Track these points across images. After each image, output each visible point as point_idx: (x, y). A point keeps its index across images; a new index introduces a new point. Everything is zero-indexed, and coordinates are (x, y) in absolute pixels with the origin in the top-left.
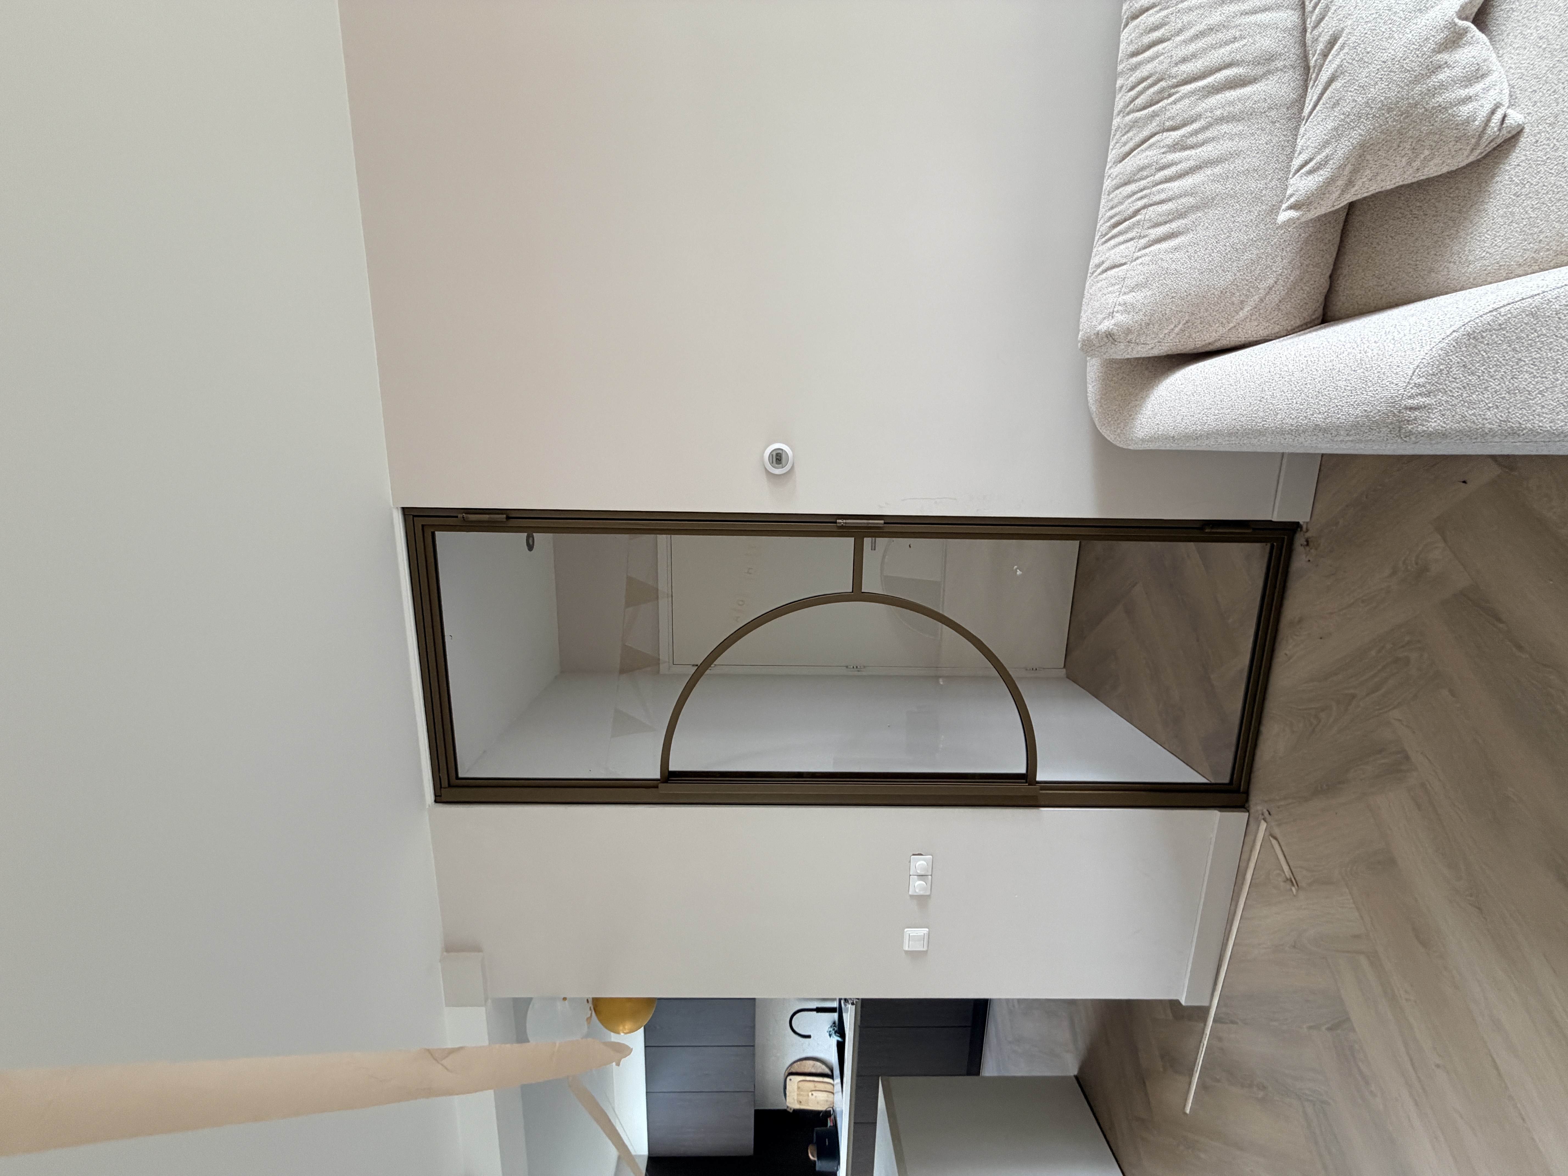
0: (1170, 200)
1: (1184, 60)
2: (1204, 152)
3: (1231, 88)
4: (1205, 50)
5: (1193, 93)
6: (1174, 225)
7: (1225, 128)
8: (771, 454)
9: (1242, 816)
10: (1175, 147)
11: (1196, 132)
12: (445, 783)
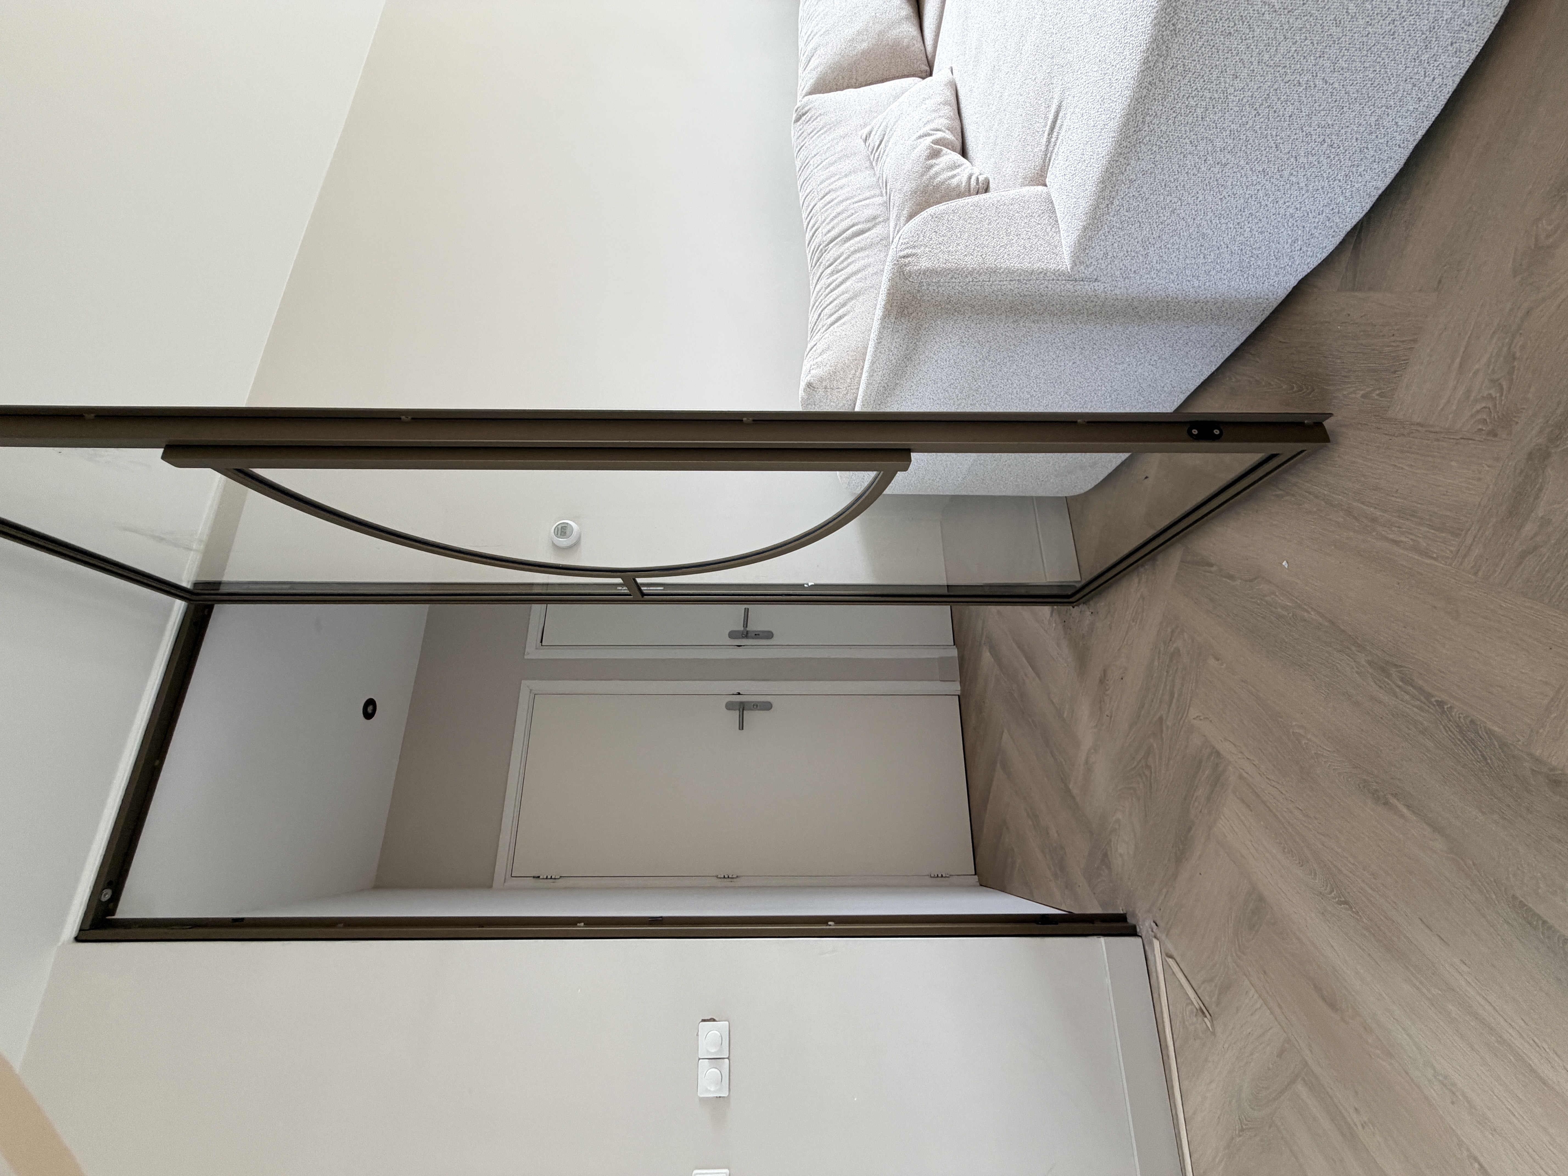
0: (835, 300)
1: (829, 231)
2: (849, 270)
3: (857, 236)
4: (838, 224)
5: (836, 244)
6: (840, 312)
7: (858, 255)
8: (557, 528)
9: (1137, 944)
10: (832, 274)
11: (843, 262)
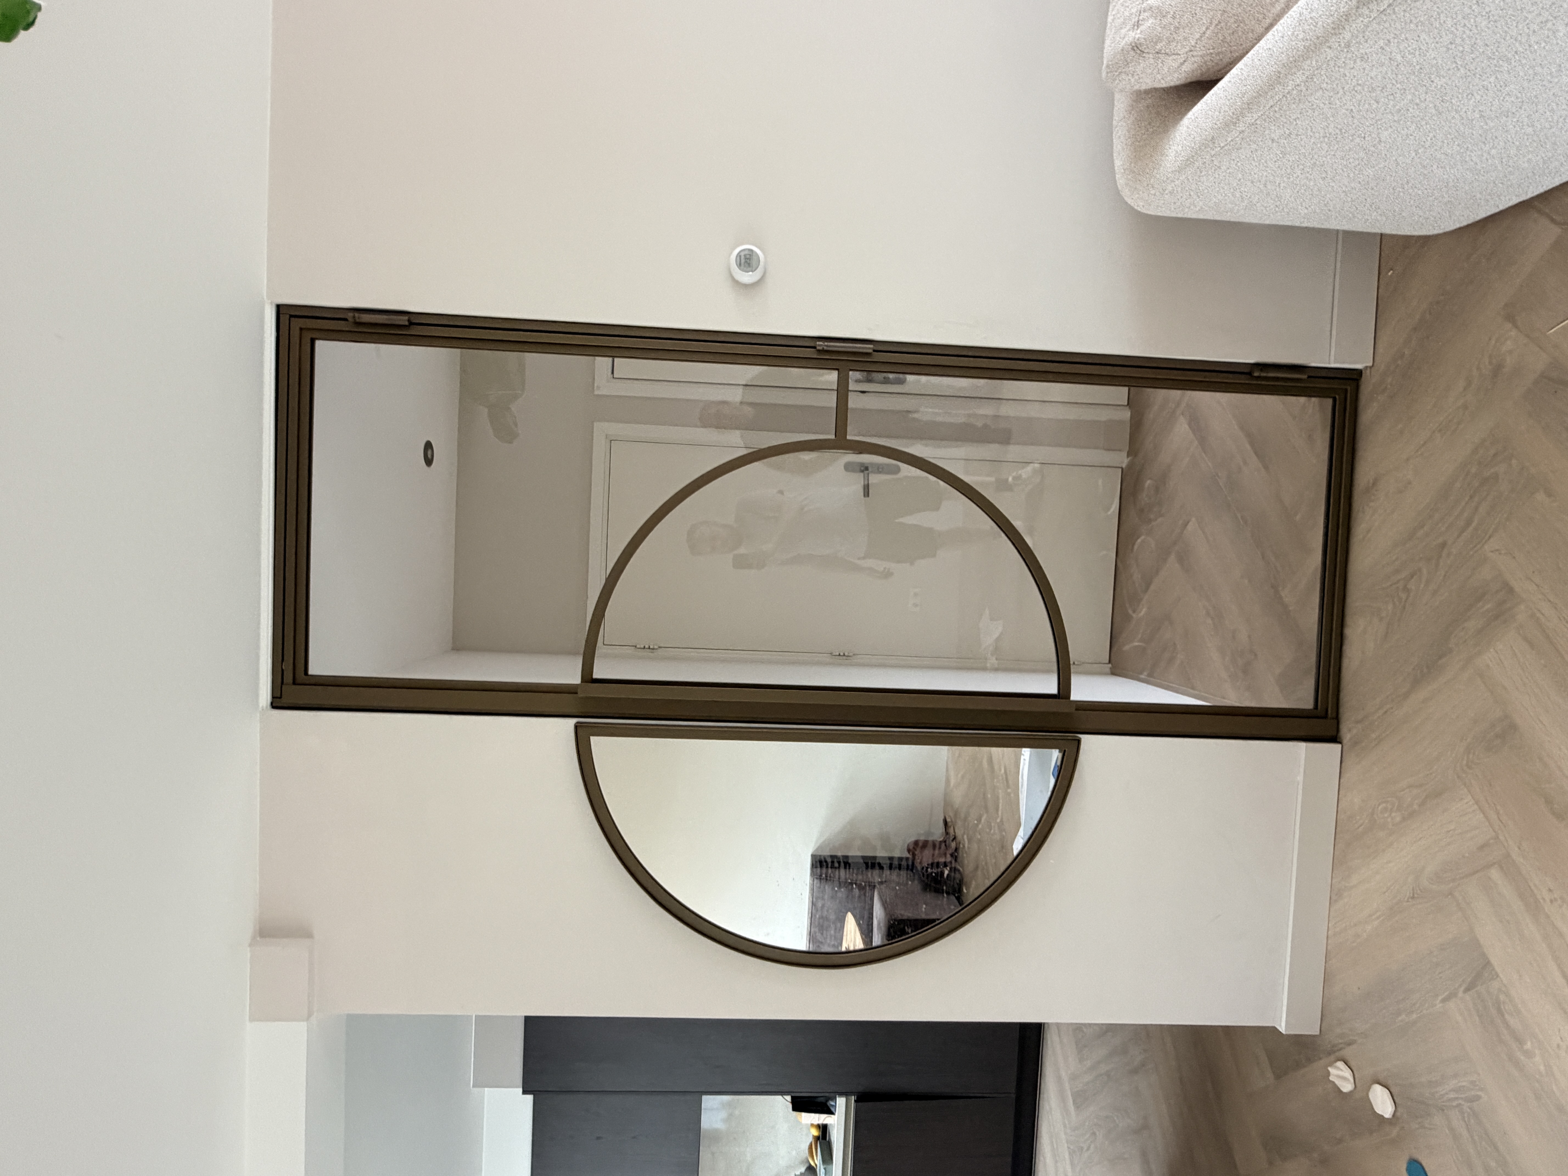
8: (739, 255)
9: (1334, 749)
12: (289, 678)
